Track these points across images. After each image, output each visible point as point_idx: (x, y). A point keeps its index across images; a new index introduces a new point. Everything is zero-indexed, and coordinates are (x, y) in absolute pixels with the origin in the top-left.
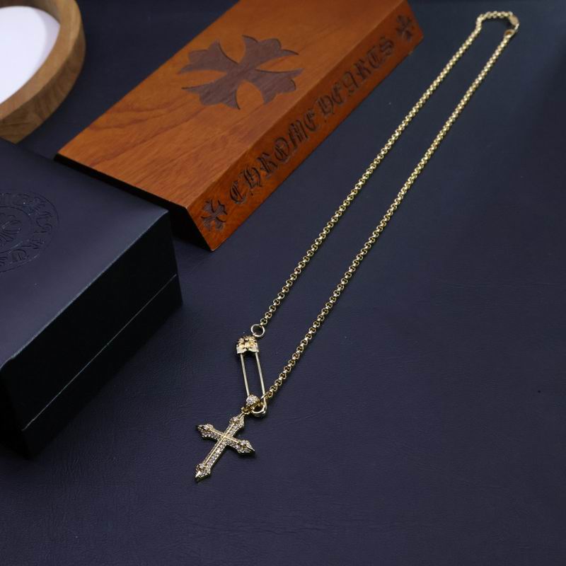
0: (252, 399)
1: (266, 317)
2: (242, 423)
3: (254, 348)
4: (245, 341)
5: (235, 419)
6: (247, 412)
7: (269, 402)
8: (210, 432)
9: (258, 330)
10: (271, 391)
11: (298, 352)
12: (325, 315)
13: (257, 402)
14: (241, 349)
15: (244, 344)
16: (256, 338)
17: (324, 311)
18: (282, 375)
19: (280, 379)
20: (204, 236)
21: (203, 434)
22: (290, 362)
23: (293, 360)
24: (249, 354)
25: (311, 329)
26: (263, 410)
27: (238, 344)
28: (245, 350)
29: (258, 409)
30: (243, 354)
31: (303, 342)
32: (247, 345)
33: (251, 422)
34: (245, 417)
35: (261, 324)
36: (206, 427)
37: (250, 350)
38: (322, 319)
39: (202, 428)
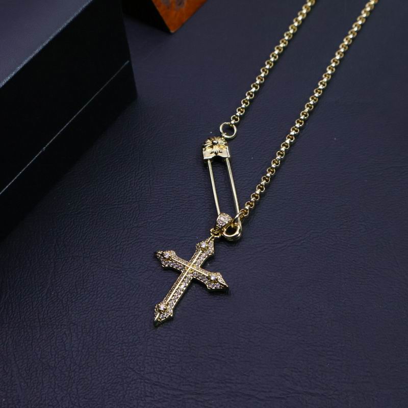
0: (223, 219)
1: (238, 114)
2: (211, 249)
3: (225, 153)
4: (214, 144)
5: (204, 245)
6: (217, 234)
7: (245, 221)
8: (172, 260)
9: (229, 130)
10: (247, 207)
11: (279, 157)
12: (309, 112)
13: (230, 223)
14: (208, 154)
15: (212, 147)
16: (226, 140)
17: (308, 106)
18: (259, 188)
19: (258, 192)
20: (162, 14)
21: (163, 263)
22: (269, 171)
23: (272, 168)
24: (218, 161)
25: (293, 129)
26: (237, 233)
27: (204, 147)
28: (213, 155)
29: (231, 230)
30: (210, 159)
31: (284, 145)
32: (216, 149)
33: (222, 247)
34: (214, 241)
35: (233, 122)
36: (168, 254)
37: (219, 154)
38: (306, 116)
39: (162, 255)
